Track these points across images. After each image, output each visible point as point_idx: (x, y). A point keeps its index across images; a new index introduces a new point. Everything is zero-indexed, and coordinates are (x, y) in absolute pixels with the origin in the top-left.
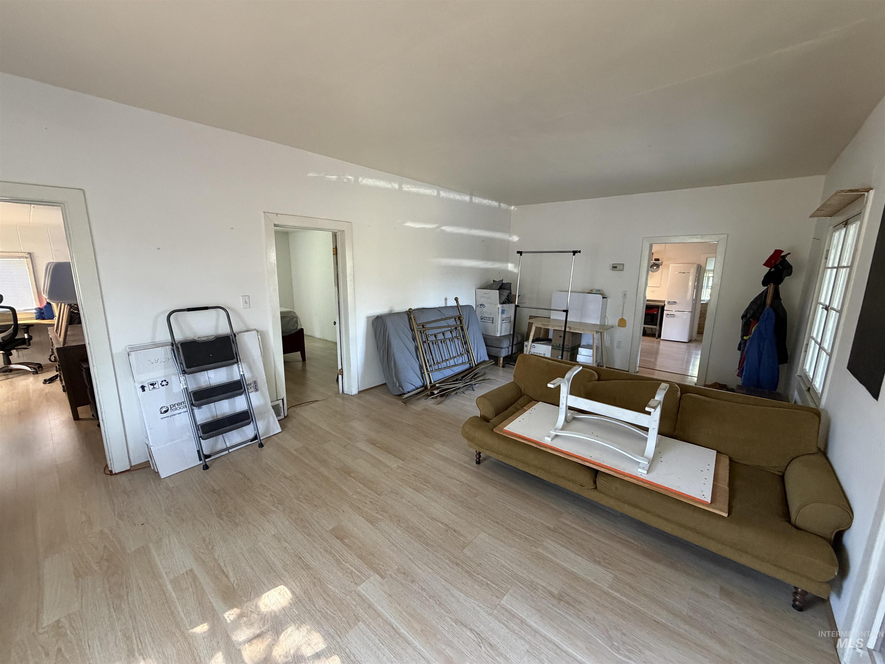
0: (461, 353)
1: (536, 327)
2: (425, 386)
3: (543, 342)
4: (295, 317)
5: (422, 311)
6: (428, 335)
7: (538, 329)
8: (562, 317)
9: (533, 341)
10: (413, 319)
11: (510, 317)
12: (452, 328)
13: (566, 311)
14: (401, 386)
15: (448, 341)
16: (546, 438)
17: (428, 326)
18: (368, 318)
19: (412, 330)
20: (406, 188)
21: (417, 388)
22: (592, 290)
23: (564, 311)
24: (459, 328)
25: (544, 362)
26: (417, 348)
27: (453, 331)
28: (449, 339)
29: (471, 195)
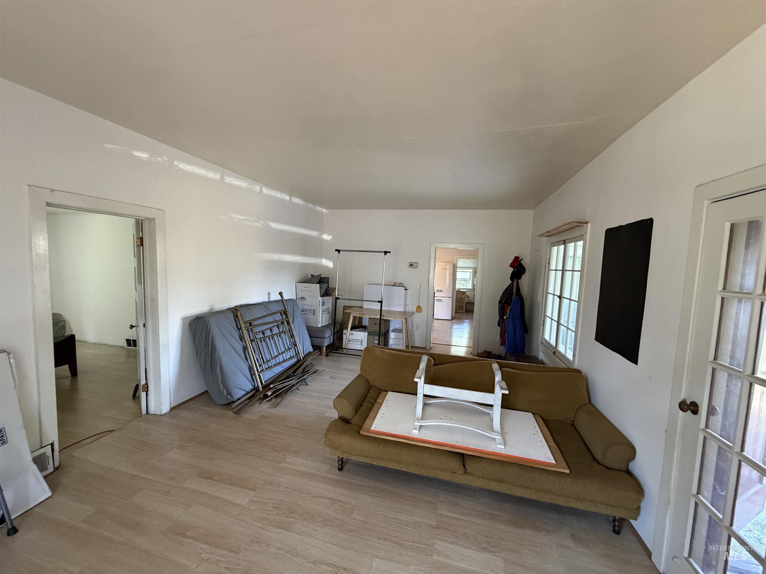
0: (288, 348)
1: (354, 317)
2: (256, 389)
3: (359, 329)
4: (62, 321)
5: (248, 308)
6: (256, 333)
7: (355, 318)
8: (377, 306)
9: (352, 328)
10: (239, 317)
11: (329, 308)
12: (279, 323)
13: (381, 302)
14: (229, 394)
15: (275, 337)
16: (414, 431)
17: (255, 323)
18: (184, 319)
19: (240, 329)
20: (229, 180)
21: (249, 393)
22: (396, 283)
23: (379, 302)
24: (285, 323)
25: (387, 352)
26: (245, 349)
27: (280, 326)
28: (277, 334)
29: (291, 195)
